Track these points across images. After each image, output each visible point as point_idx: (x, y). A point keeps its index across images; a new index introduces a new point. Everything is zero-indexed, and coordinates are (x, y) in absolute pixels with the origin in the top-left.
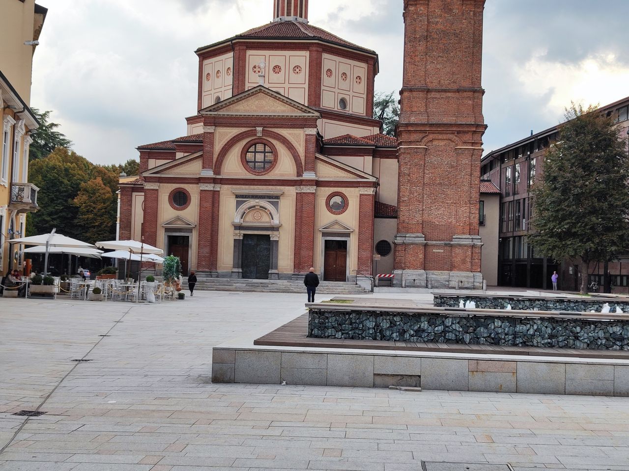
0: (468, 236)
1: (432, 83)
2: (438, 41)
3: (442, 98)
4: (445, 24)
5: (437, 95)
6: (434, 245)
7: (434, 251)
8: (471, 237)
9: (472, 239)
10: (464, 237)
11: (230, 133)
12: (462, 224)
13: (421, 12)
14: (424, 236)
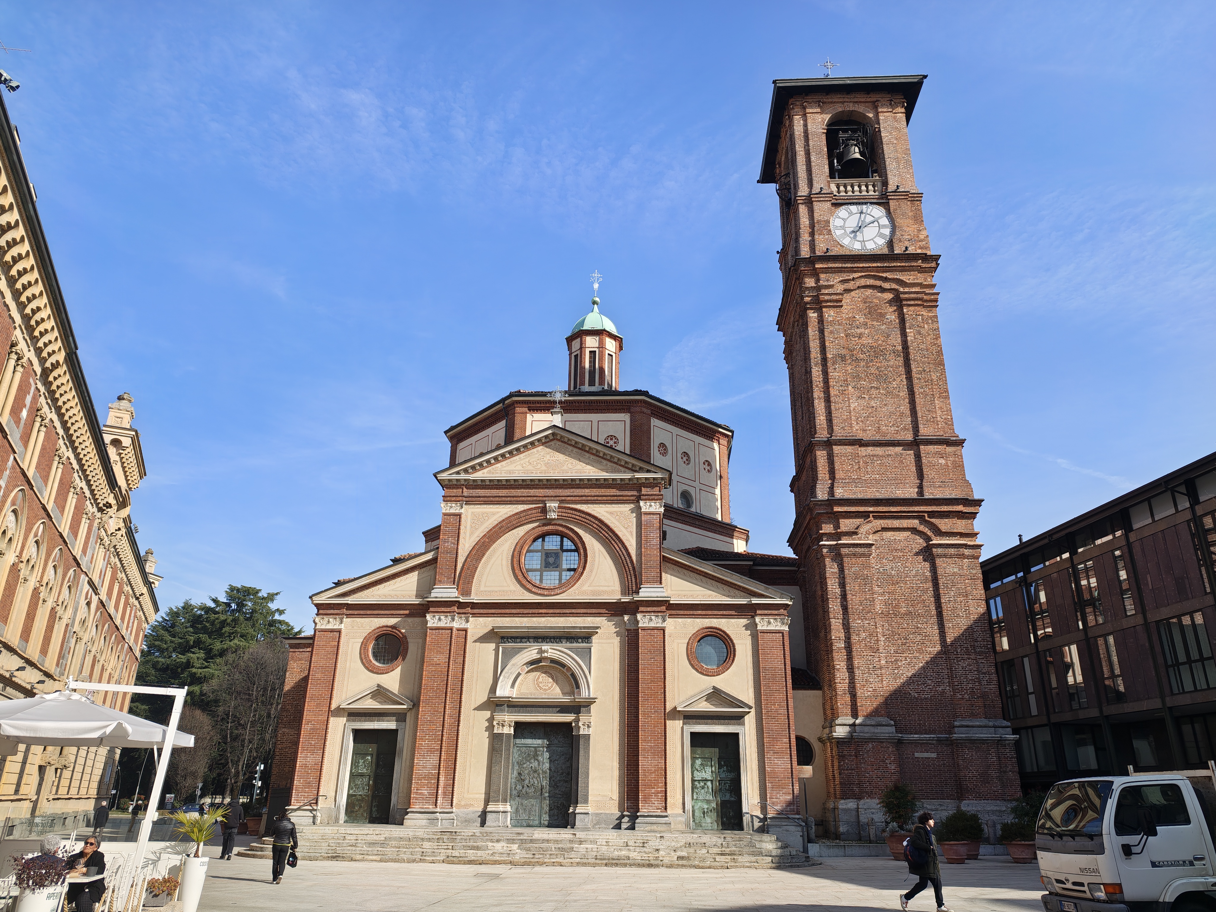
0: (984, 722)
1: (864, 431)
2: (867, 363)
3: (888, 455)
4: (876, 337)
5: (879, 451)
6: (915, 743)
7: (917, 755)
8: (991, 724)
9: (995, 727)
10: (978, 723)
11: (494, 514)
12: (966, 696)
13: (830, 319)
14: (892, 723)
